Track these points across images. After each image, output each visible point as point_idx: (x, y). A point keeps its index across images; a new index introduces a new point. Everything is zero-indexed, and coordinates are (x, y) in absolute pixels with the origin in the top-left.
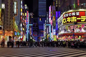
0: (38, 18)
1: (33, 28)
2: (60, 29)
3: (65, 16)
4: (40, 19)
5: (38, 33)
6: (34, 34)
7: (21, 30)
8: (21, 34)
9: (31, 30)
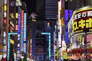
2: (71, 40)
3: (76, 18)
4: (48, 24)
6: (38, 49)
7: (5, 43)
8: (4, 50)
9: (31, 42)
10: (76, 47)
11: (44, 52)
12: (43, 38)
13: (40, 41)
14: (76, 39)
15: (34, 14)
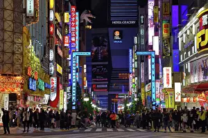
0: (111, 30)
1: (94, 66)
3: (205, 22)
4: (117, 33)
5: (109, 81)
6: (96, 85)
7: (52, 72)
8: (52, 86)
9: (85, 71)
10: (202, 80)
11: (108, 90)
12: (107, 63)
13: (101, 69)
14: (202, 63)
15: (88, 13)
